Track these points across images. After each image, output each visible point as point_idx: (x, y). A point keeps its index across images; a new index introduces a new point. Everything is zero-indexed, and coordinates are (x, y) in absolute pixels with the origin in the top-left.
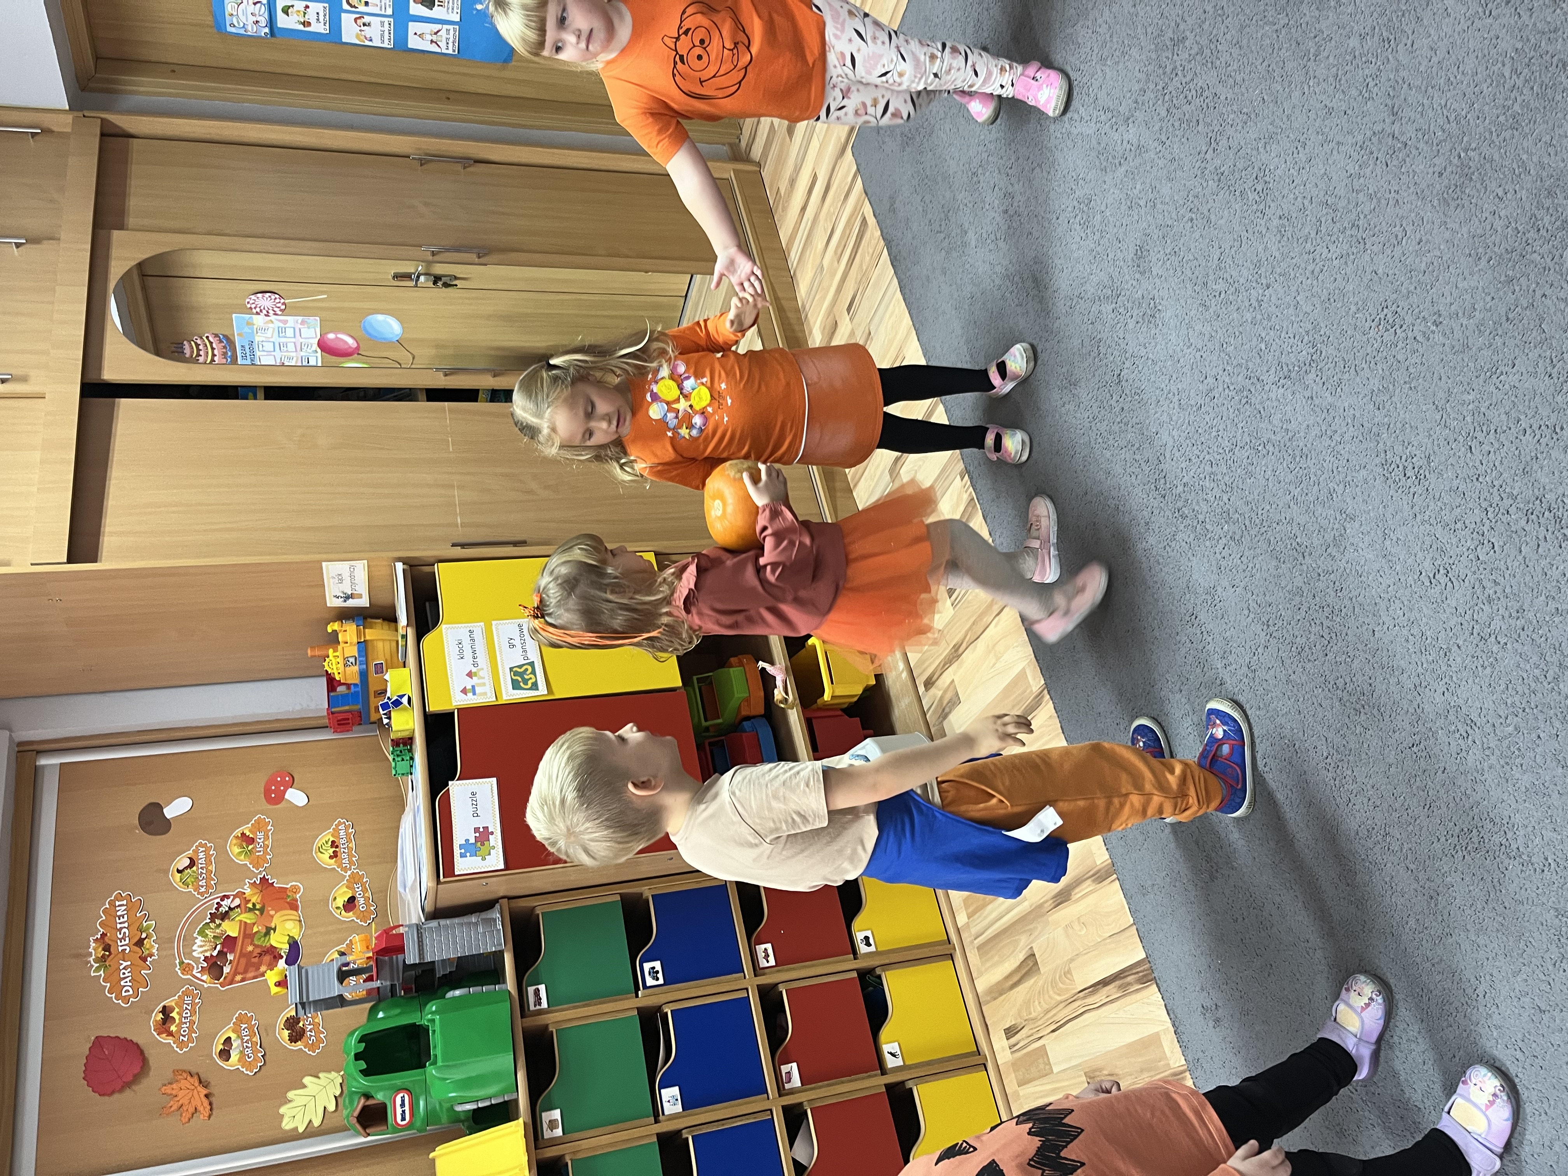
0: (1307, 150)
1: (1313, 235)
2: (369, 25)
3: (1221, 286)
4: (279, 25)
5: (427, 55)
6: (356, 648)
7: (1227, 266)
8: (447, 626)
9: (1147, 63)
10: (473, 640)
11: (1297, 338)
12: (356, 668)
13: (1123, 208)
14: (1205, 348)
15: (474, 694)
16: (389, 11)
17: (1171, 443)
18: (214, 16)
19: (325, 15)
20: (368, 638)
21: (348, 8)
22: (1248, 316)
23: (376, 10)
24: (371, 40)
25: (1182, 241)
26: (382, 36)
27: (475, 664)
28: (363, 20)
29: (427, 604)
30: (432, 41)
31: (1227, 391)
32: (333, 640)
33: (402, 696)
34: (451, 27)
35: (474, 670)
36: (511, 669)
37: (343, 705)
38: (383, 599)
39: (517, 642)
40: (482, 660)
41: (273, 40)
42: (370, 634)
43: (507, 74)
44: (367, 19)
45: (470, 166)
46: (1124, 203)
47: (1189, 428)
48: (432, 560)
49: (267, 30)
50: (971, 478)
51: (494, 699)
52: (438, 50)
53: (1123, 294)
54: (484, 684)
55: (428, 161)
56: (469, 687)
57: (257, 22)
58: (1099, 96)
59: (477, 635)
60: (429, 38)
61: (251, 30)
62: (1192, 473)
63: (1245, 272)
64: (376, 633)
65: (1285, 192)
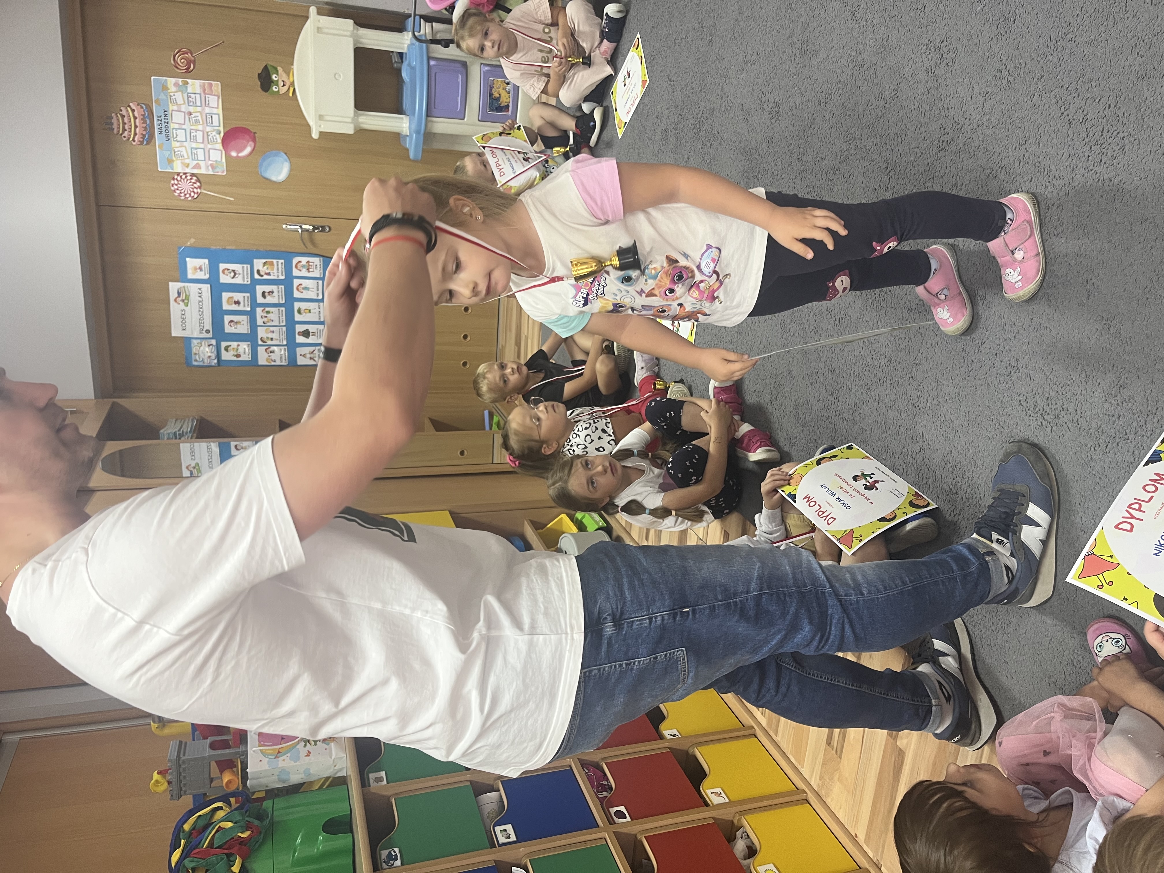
2: (274, 352)
4: (223, 358)
5: (308, 367)
16: (285, 343)
18: (186, 356)
19: (249, 350)
21: (262, 343)
23: (277, 343)
24: (275, 361)
26: (281, 358)
28: (270, 350)
34: (320, 348)
41: (219, 368)
44: (272, 348)
49: (216, 361)
57: (210, 357)
60: (308, 356)
61: (207, 362)
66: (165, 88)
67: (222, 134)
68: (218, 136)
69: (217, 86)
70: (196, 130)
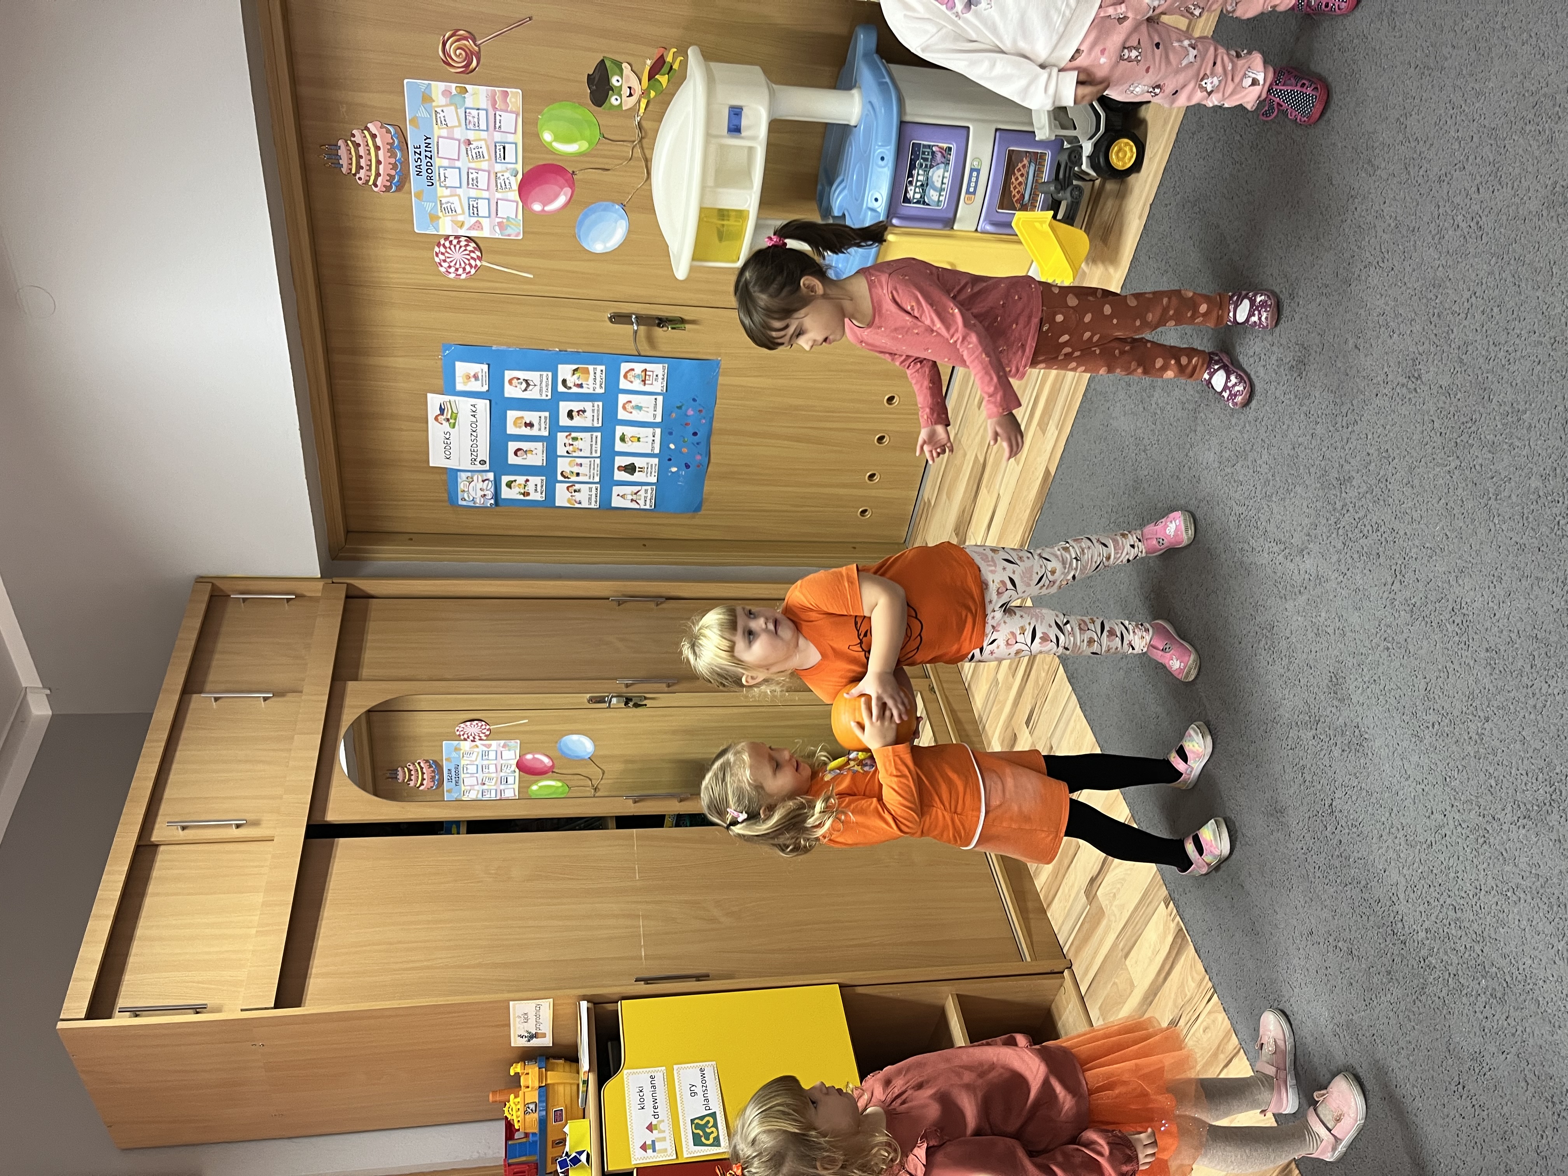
0: (1504, 585)
1: (1527, 668)
2: (579, 491)
3: (1432, 717)
4: (503, 496)
5: (627, 511)
6: (537, 1092)
7: (1437, 697)
8: (629, 1071)
9: (1315, 500)
10: (654, 1087)
11: (1530, 775)
12: (535, 1116)
13: (1310, 635)
14: (1426, 782)
15: (654, 1151)
16: (597, 479)
17: (1404, 883)
18: (449, 493)
19: (542, 486)
20: (549, 1082)
21: (563, 479)
22: (1470, 749)
23: (586, 479)
24: (580, 503)
25: (1380, 670)
26: (590, 499)
27: (655, 1116)
28: (574, 488)
29: (609, 1044)
30: (632, 500)
31: (1459, 828)
32: (515, 1083)
33: (580, 1153)
34: (649, 488)
35: (655, 1122)
36: (692, 1121)
37: (520, 1156)
38: (566, 1039)
39: (699, 1090)
40: (663, 1111)
41: (498, 509)
42: (552, 1077)
43: (696, 521)
44: (577, 487)
45: (662, 603)
46: (1310, 630)
47: (1421, 867)
48: (615, 997)
49: (492, 501)
50: (1177, 907)
51: (674, 1157)
52: (637, 507)
53: (1322, 720)
54: (664, 1139)
55: (625, 602)
56: (649, 1142)
57: (485, 495)
58: (1268, 529)
59: (658, 1082)
60: (630, 497)
61: (479, 502)
62: (1433, 918)
63: (1458, 705)
64: (557, 1076)
65: (1488, 624)
66: (427, 98)
67: (520, 176)
68: (512, 179)
69: (515, 96)
70: (478, 170)
